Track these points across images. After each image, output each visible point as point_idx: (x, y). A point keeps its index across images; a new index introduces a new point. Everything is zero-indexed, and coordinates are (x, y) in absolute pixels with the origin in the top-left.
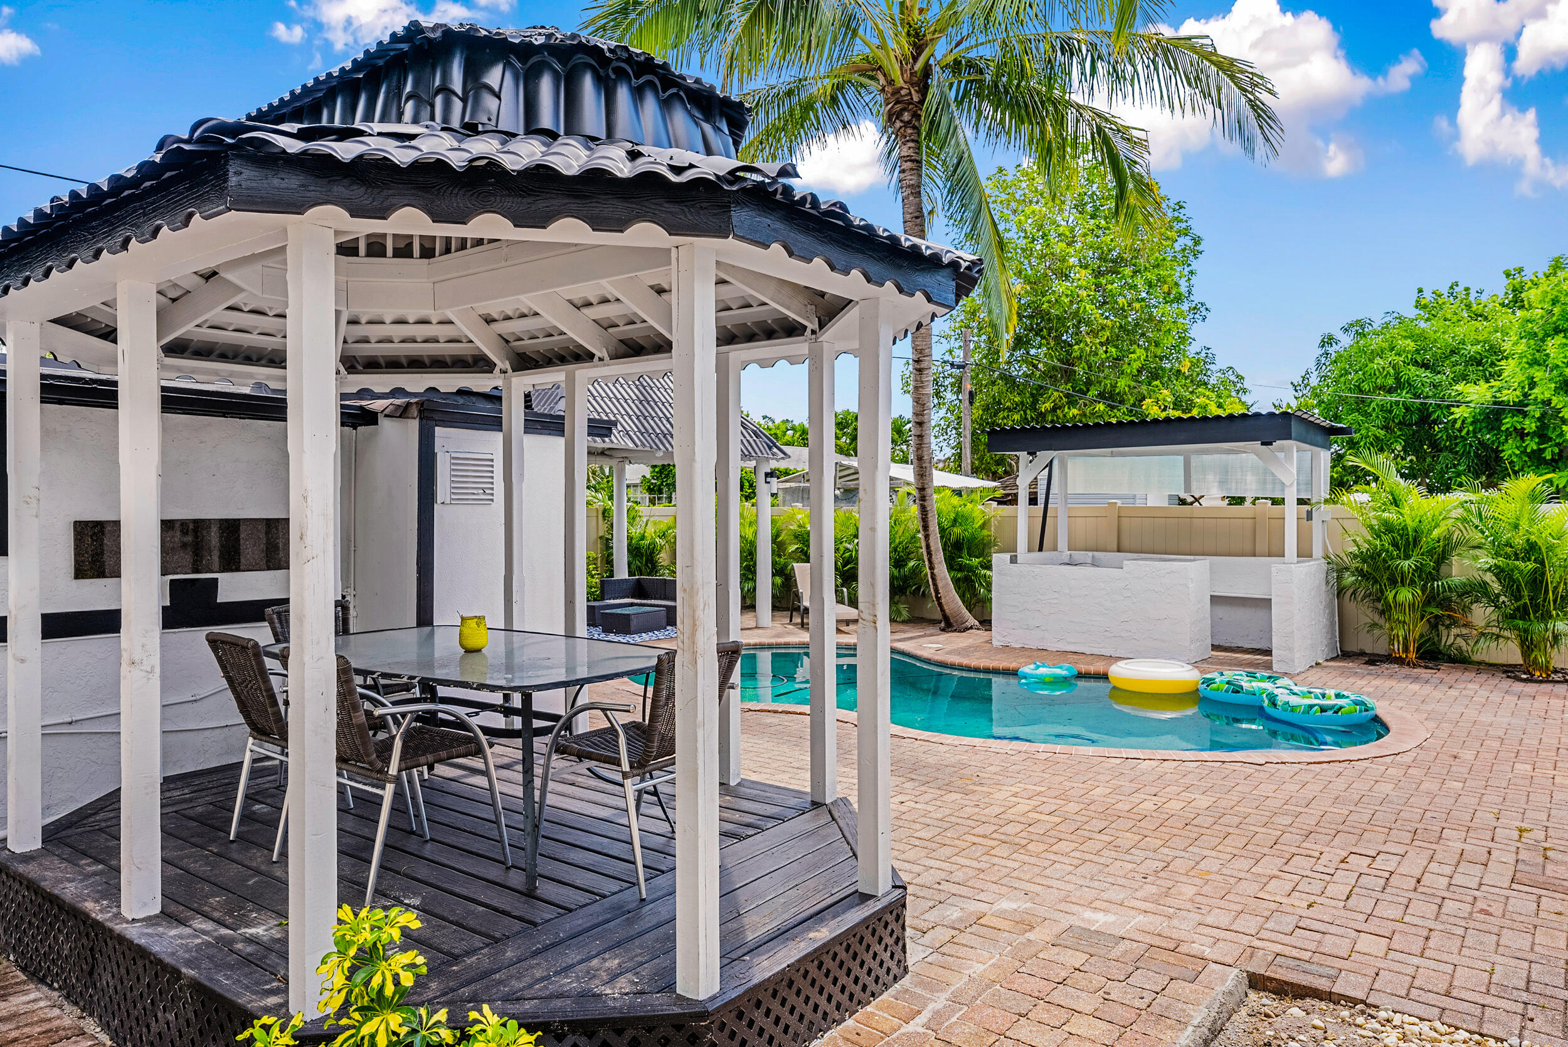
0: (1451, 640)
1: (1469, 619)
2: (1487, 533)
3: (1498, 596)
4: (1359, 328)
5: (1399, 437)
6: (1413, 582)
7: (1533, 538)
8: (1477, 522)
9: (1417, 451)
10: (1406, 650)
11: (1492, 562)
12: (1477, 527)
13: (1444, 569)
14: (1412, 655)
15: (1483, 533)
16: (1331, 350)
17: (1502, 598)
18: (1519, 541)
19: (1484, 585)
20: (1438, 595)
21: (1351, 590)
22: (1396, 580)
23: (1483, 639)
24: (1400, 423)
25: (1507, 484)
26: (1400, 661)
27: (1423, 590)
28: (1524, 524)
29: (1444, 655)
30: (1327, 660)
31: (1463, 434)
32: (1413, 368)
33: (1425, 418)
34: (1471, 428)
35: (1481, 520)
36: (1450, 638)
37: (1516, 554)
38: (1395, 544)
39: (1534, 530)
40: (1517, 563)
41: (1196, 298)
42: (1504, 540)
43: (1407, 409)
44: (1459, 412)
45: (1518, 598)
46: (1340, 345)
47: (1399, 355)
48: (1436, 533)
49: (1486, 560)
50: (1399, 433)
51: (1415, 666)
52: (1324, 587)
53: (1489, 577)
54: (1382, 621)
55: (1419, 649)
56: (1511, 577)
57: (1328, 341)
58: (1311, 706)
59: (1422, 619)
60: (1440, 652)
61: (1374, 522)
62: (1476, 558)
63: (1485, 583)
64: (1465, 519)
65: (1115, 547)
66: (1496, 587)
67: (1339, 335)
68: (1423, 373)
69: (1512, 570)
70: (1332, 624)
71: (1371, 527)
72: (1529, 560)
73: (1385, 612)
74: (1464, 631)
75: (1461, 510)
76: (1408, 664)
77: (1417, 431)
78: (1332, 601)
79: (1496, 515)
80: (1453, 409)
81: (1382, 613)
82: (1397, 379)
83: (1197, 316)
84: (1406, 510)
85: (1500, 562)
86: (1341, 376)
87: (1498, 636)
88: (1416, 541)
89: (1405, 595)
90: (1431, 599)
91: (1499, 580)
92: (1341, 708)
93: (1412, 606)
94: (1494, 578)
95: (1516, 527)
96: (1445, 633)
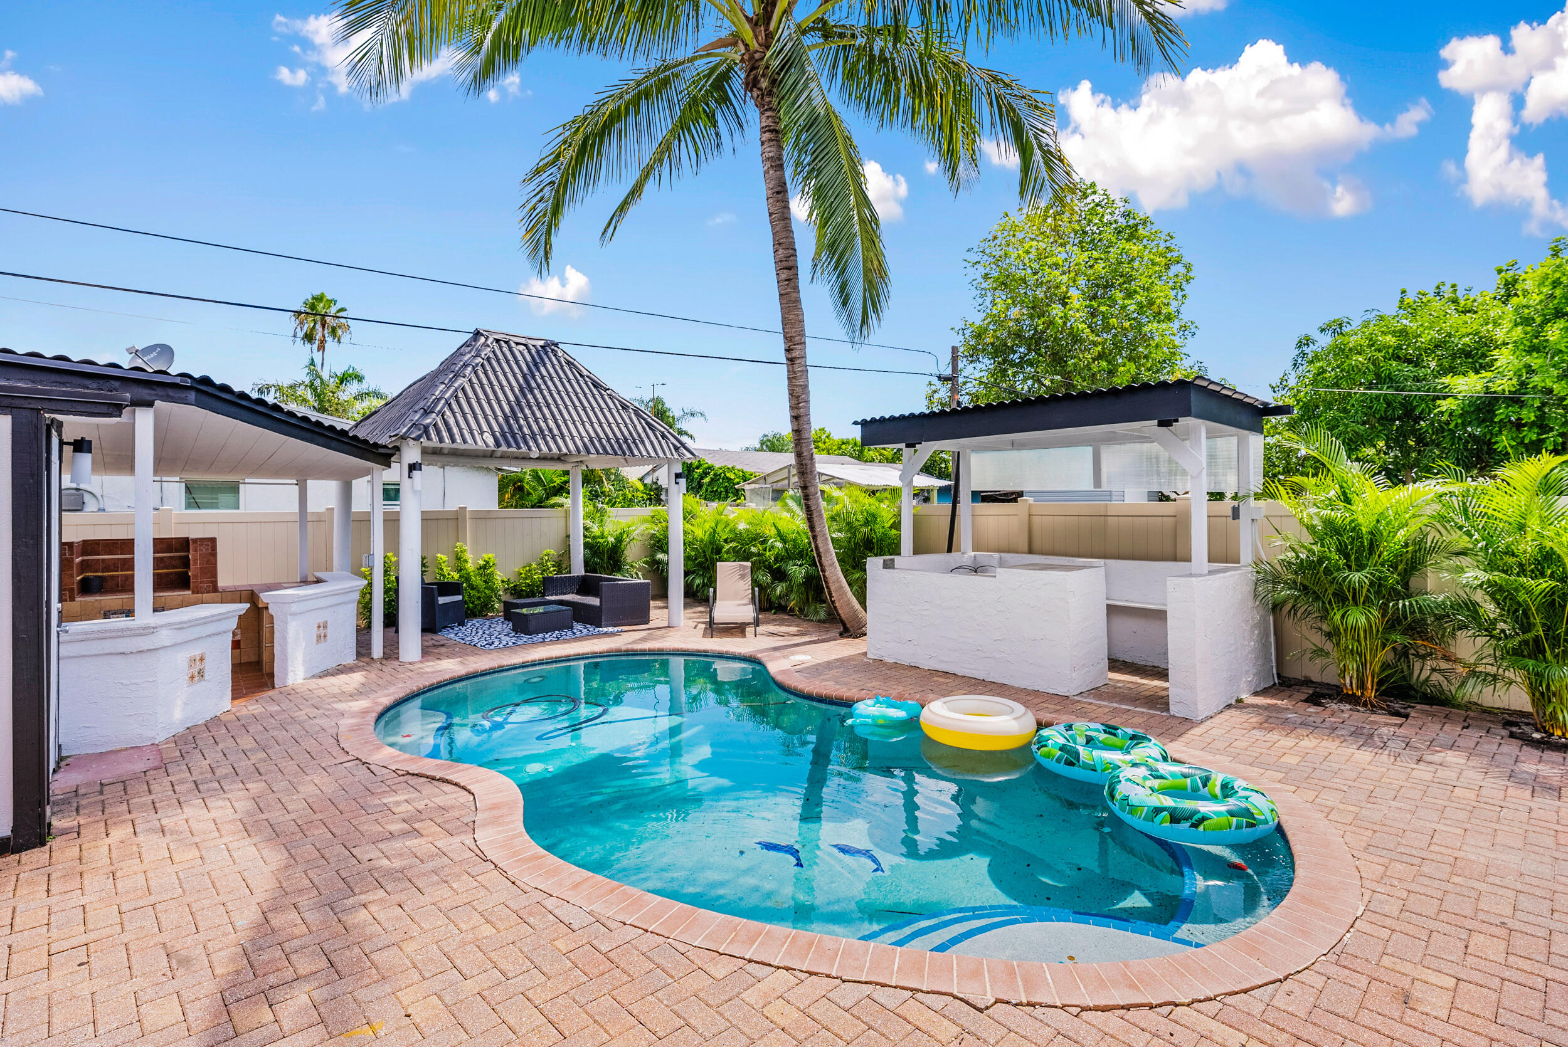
0: (1425, 674)
1: (1452, 650)
2: (1477, 536)
3: (1494, 622)
4: (1337, 327)
5: (1380, 431)
6: (1368, 600)
7: (1548, 544)
8: (1461, 521)
9: (1401, 447)
10: (1362, 685)
11: (1484, 576)
12: (1461, 528)
13: (1414, 582)
14: (1371, 694)
15: (1470, 536)
16: (1307, 350)
17: (1501, 625)
18: (1527, 547)
19: (1472, 608)
20: (1406, 618)
21: (1290, 605)
22: (1344, 597)
23: (1471, 682)
24: (1381, 418)
25: (1507, 471)
26: (1353, 700)
27: (1384, 609)
28: (1534, 524)
29: (1416, 691)
30: (1256, 694)
31: (1451, 427)
32: (1394, 363)
33: (1409, 413)
34: (1459, 421)
35: (1467, 518)
36: (1423, 671)
37: (1521, 565)
38: (1342, 551)
39: (1550, 532)
40: (1523, 580)
41: (1186, 316)
42: (1502, 547)
43: (1389, 404)
44: (1445, 405)
45: (1527, 627)
46: (1317, 345)
47: (1380, 351)
48: (1401, 536)
49: (1474, 574)
50: (1380, 428)
51: (1373, 708)
52: (1251, 603)
53: (1479, 596)
54: (1328, 646)
55: (1381, 683)
56: (1513, 599)
57: (1305, 342)
58: (1158, 810)
59: (1384, 646)
60: (1411, 687)
61: (1316, 521)
62: (1460, 570)
63: (1475, 604)
64: (1444, 517)
65: (1026, 548)
66: (1489, 609)
67: (1315, 335)
68: (1407, 368)
69: (1516, 590)
70: (1265, 646)
71: (1311, 529)
72: (1543, 575)
73: (1332, 635)
74: (1444, 665)
75: (1437, 507)
76: (1365, 705)
77: (1401, 426)
78: (1264, 619)
79: (1490, 512)
80: (1439, 402)
81: (1329, 635)
82: (1378, 376)
83: (1186, 332)
84: (1358, 506)
85: (1497, 576)
86: (1319, 375)
87: (1495, 677)
88: (1373, 547)
89: (1358, 617)
90: (1394, 623)
91: (1494, 599)
92: (1204, 819)
93: (1368, 630)
94: (1487, 598)
95: (1522, 528)
96: (1417, 666)
